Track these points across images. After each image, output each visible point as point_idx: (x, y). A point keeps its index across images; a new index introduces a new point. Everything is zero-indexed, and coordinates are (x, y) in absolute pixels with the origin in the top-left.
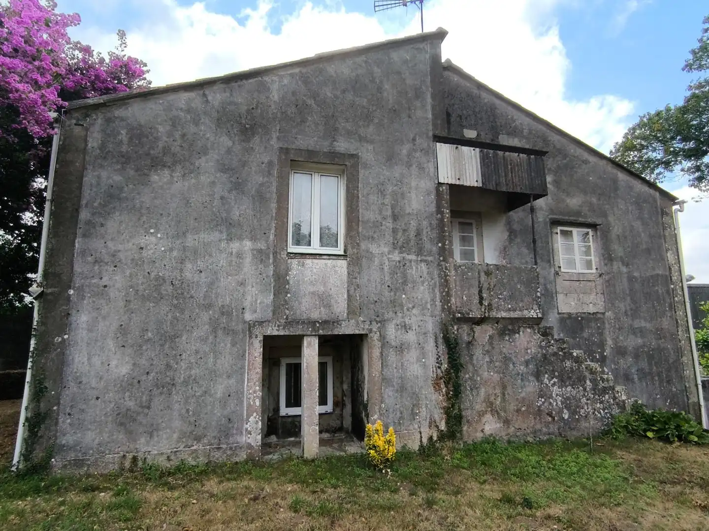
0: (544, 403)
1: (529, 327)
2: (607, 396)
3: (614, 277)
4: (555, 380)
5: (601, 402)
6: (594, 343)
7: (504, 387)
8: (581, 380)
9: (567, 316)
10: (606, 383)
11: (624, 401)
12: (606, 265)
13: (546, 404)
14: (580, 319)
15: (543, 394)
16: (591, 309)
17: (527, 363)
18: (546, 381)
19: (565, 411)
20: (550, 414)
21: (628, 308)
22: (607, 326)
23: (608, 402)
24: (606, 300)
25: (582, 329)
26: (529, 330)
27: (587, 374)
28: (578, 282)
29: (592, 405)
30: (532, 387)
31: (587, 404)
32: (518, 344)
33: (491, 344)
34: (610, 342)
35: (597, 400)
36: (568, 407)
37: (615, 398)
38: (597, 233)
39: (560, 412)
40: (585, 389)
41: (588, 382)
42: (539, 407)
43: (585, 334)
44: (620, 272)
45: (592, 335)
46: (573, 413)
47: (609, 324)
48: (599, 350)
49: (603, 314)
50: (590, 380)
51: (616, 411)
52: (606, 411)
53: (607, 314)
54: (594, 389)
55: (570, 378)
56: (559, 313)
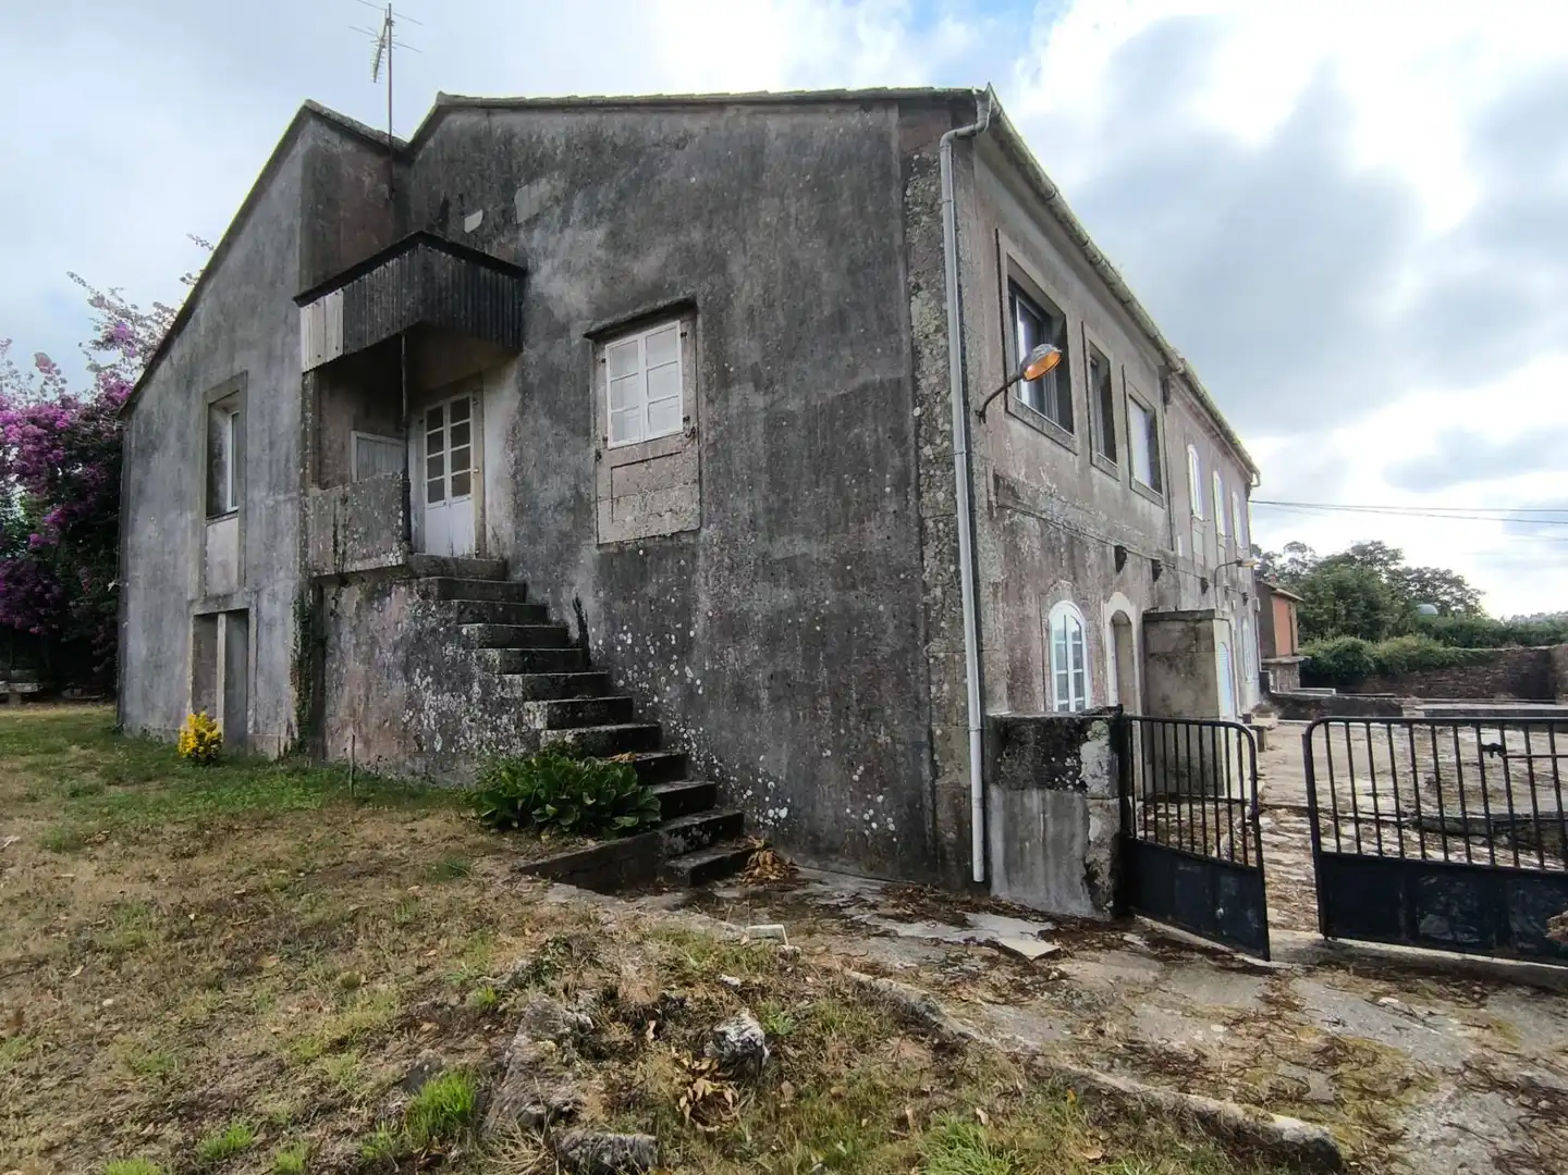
0: (411, 718)
1: (404, 585)
2: (505, 719)
3: (729, 430)
4: (429, 679)
5: (495, 729)
6: (667, 607)
7: (369, 688)
8: (466, 679)
9: (616, 551)
10: (508, 689)
11: (537, 733)
12: (711, 401)
13: (414, 721)
14: (641, 552)
15: (413, 703)
16: (668, 526)
17: (396, 647)
18: (417, 680)
19: (438, 737)
20: (417, 738)
21: (760, 505)
22: (701, 562)
23: (506, 730)
24: (705, 497)
25: (644, 578)
26: (403, 589)
27: (476, 670)
28: (645, 464)
29: (478, 733)
30: (399, 689)
31: (470, 728)
32: (387, 613)
33: (358, 616)
34: (705, 603)
35: (486, 722)
36: (442, 730)
37: (519, 723)
38: (695, 325)
39: (432, 738)
40: (469, 700)
41: (476, 688)
42: (405, 724)
43: (651, 590)
44: (747, 412)
45: (664, 590)
46: (450, 742)
47: (707, 557)
48: (679, 626)
49: (696, 533)
50: (480, 681)
51: (519, 750)
52: (501, 747)
53: (704, 531)
54: (483, 701)
55: (449, 677)
56: (599, 546)
